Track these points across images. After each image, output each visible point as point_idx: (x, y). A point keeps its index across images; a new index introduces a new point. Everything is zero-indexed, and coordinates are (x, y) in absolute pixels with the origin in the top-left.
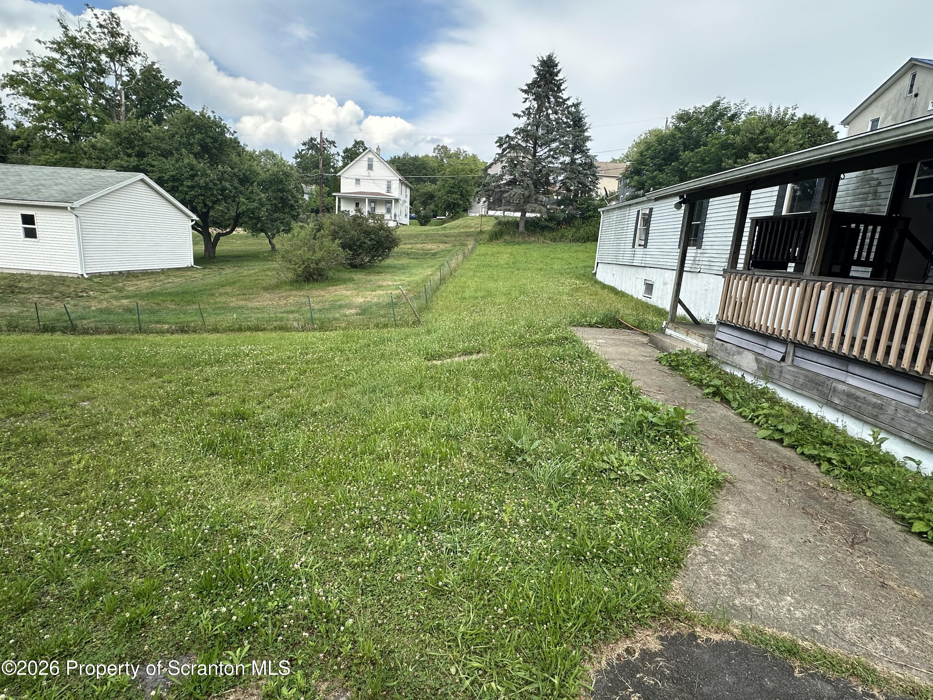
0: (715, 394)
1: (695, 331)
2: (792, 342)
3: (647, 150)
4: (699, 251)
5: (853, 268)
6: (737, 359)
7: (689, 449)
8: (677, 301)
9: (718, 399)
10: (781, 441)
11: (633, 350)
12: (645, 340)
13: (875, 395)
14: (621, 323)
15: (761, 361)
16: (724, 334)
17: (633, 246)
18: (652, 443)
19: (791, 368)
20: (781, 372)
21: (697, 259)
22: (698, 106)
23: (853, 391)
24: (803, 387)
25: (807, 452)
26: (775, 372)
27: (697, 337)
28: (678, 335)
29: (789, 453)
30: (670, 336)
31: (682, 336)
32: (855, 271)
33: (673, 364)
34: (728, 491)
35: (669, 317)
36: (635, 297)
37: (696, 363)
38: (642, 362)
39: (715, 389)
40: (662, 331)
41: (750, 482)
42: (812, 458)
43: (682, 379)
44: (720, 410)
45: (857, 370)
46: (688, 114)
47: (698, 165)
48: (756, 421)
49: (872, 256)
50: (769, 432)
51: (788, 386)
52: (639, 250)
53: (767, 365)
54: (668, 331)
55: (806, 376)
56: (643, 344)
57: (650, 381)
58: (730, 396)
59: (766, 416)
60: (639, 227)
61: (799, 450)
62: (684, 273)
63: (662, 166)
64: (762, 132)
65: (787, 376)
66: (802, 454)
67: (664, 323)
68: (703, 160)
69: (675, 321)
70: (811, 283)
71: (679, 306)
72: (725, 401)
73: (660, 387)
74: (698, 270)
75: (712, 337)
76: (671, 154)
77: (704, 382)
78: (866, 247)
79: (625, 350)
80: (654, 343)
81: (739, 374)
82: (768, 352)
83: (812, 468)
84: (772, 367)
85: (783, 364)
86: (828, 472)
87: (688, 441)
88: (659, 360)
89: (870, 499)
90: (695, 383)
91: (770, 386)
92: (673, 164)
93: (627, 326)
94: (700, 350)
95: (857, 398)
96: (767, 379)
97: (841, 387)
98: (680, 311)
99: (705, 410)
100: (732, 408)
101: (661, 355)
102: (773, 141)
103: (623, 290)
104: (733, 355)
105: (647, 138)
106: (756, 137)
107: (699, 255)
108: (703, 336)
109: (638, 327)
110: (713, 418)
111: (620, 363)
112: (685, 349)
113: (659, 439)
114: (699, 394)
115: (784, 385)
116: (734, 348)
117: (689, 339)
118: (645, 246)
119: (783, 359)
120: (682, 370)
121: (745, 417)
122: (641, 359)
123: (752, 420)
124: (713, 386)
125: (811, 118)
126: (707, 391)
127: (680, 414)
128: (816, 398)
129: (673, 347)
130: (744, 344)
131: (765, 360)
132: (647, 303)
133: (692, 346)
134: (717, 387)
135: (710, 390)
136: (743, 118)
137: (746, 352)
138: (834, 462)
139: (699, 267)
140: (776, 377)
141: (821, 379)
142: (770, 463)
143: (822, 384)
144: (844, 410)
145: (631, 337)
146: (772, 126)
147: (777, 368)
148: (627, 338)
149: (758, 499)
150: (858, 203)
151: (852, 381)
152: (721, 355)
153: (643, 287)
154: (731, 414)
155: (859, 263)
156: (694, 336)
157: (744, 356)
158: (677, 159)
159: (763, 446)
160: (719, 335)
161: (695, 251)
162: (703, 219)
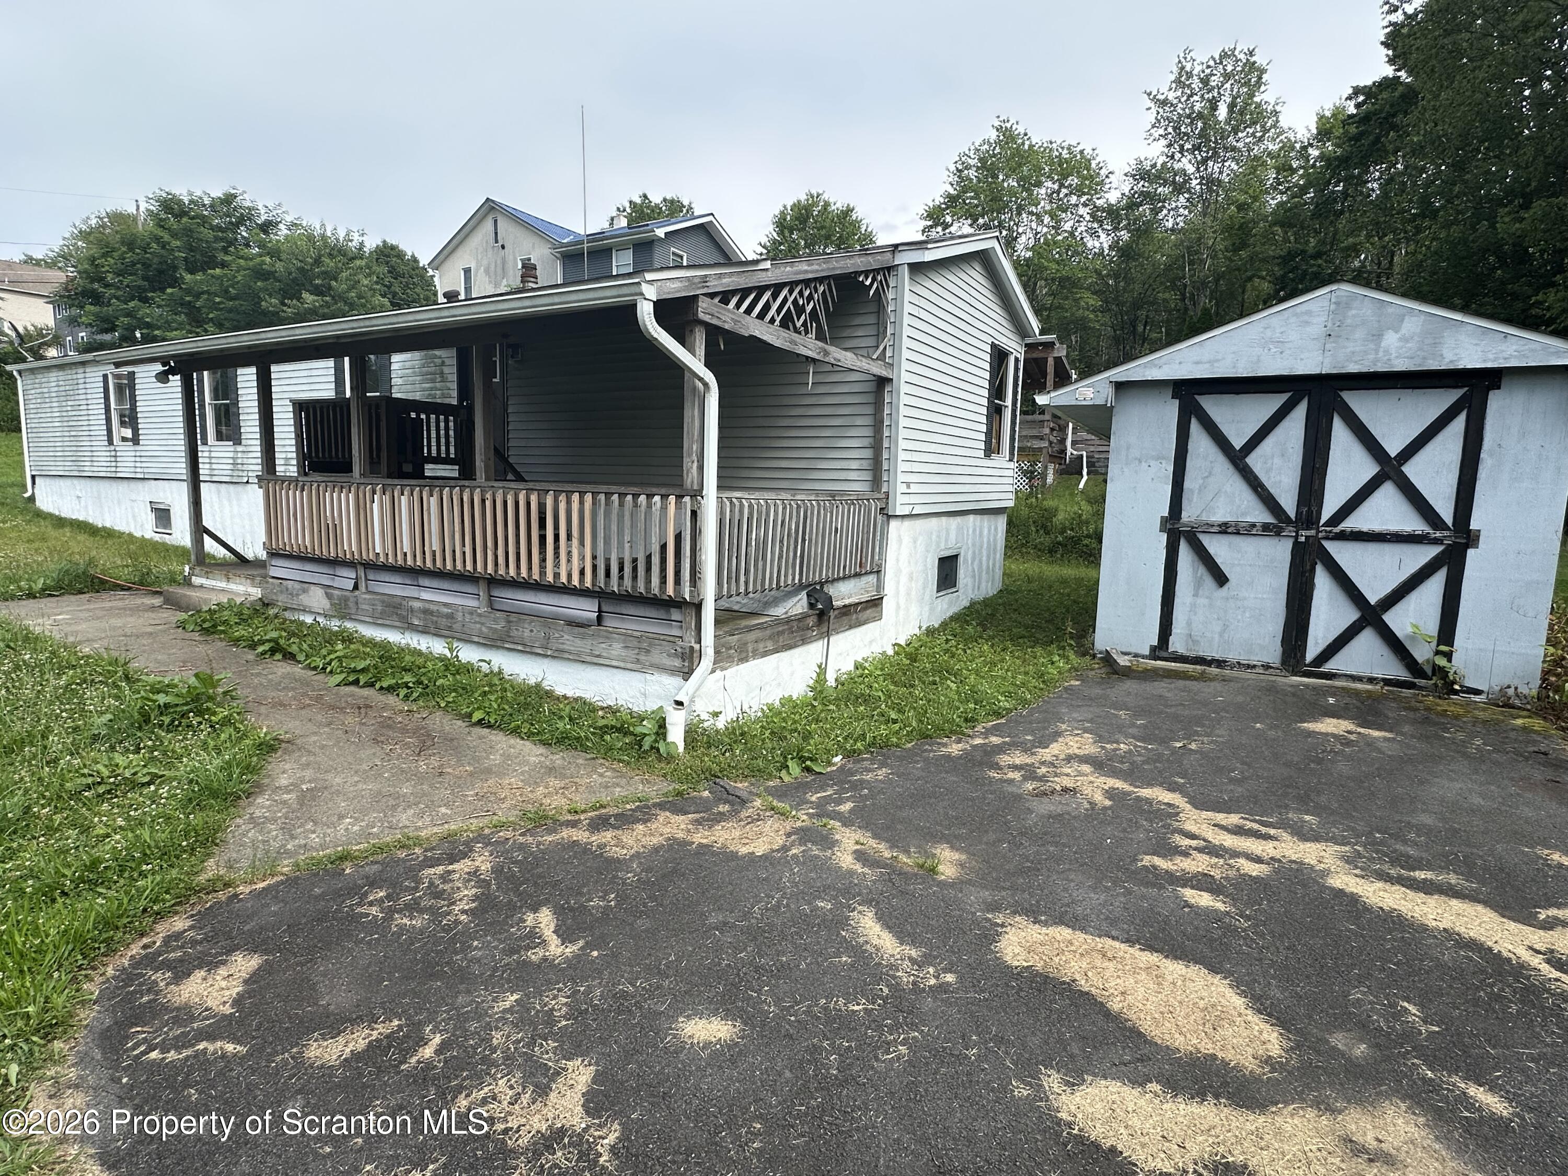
0: (273, 651)
1: (239, 572)
2: (361, 564)
3: (105, 255)
4: (240, 448)
5: (427, 466)
6: (305, 599)
7: (227, 721)
8: (199, 530)
9: (278, 656)
10: (356, 682)
11: (129, 619)
12: (157, 601)
13: (446, 605)
14: (103, 582)
15: (332, 594)
16: (279, 569)
17: (110, 441)
18: (168, 731)
19: (367, 596)
20: (357, 603)
21: (239, 461)
22: (198, 193)
23: (427, 606)
24: (383, 615)
25: (385, 685)
26: (351, 605)
27: (243, 580)
28: (213, 583)
29: (366, 692)
30: (201, 586)
31: (222, 584)
32: (430, 470)
33: (206, 625)
34: (286, 751)
35: (193, 557)
36: (138, 534)
37: (244, 617)
38: (151, 634)
39: (272, 644)
40: (187, 582)
41: (315, 733)
42: (391, 689)
43: (224, 643)
44: (281, 669)
45: (425, 582)
46: (180, 202)
47: (218, 300)
48: (328, 670)
49: (452, 450)
50: (344, 675)
51: (368, 619)
52: (126, 451)
53: (340, 598)
54: (196, 580)
55: (383, 602)
56: (153, 608)
57: (166, 657)
58: (294, 649)
59: (339, 659)
60: (113, 406)
61: (378, 686)
62: (202, 484)
63: (145, 291)
64: (317, 262)
65: (364, 607)
66: (382, 688)
67: (187, 568)
68: (227, 291)
69: (203, 561)
70: (362, 487)
71: (206, 538)
72: (290, 656)
73: (184, 662)
74: (245, 480)
75: (265, 576)
76: (160, 272)
77: (256, 639)
78: (443, 440)
79: (117, 622)
80: (173, 603)
81: (309, 620)
82: (337, 583)
83: (391, 699)
84: (346, 599)
85: (357, 593)
86: (407, 697)
87: (223, 713)
88: (182, 625)
89: (445, 709)
90: (244, 644)
91: (349, 625)
92: (169, 290)
93: (119, 585)
94: (252, 598)
95: (431, 613)
96: (343, 617)
97: (416, 605)
98: (209, 545)
99: (259, 674)
100: (299, 662)
101: (183, 616)
102: (336, 279)
103: (108, 525)
104: (298, 595)
105: (104, 226)
106: (309, 267)
107: (240, 455)
108: (252, 578)
109: (142, 584)
110: (270, 681)
111: (105, 643)
112: (226, 601)
113: (180, 723)
114: (251, 656)
115: (363, 618)
116: (297, 586)
117: (232, 586)
118: (135, 440)
119: (356, 587)
120: (223, 632)
121: (315, 668)
122: (150, 629)
123: (324, 669)
124: (269, 641)
125: (393, 248)
126: (260, 649)
127: (207, 680)
128: (398, 624)
129: (206, 601)
130: (307, 577)
131: (336, 592)
132: (164, 544)
133: (239, 595)
134: (275, 641)
135: (266, 647)
136: (283, 230)
137: (313, 587)
138: (411, 685)
139: (245, 474)
140: (353, 611)
141: (398, 600)
142: (341, 709)
143: (398, 606)
144: (424, 631)
145: (127, 602)
146: (331, 256)
147: (352, 599)
148: (120, 604)
149: (323, 747)
150: (427, 385)
151: (425, 595)
152: (282, 599)
153: (151, 517)
154: (297, 670)
155: (438, 460)
156: (238, 580)
157: (311, 593)
158: (175, 282)
159: (337, 694)
160: (274, 572)
161: (232, 449)
162: (233, 396)
